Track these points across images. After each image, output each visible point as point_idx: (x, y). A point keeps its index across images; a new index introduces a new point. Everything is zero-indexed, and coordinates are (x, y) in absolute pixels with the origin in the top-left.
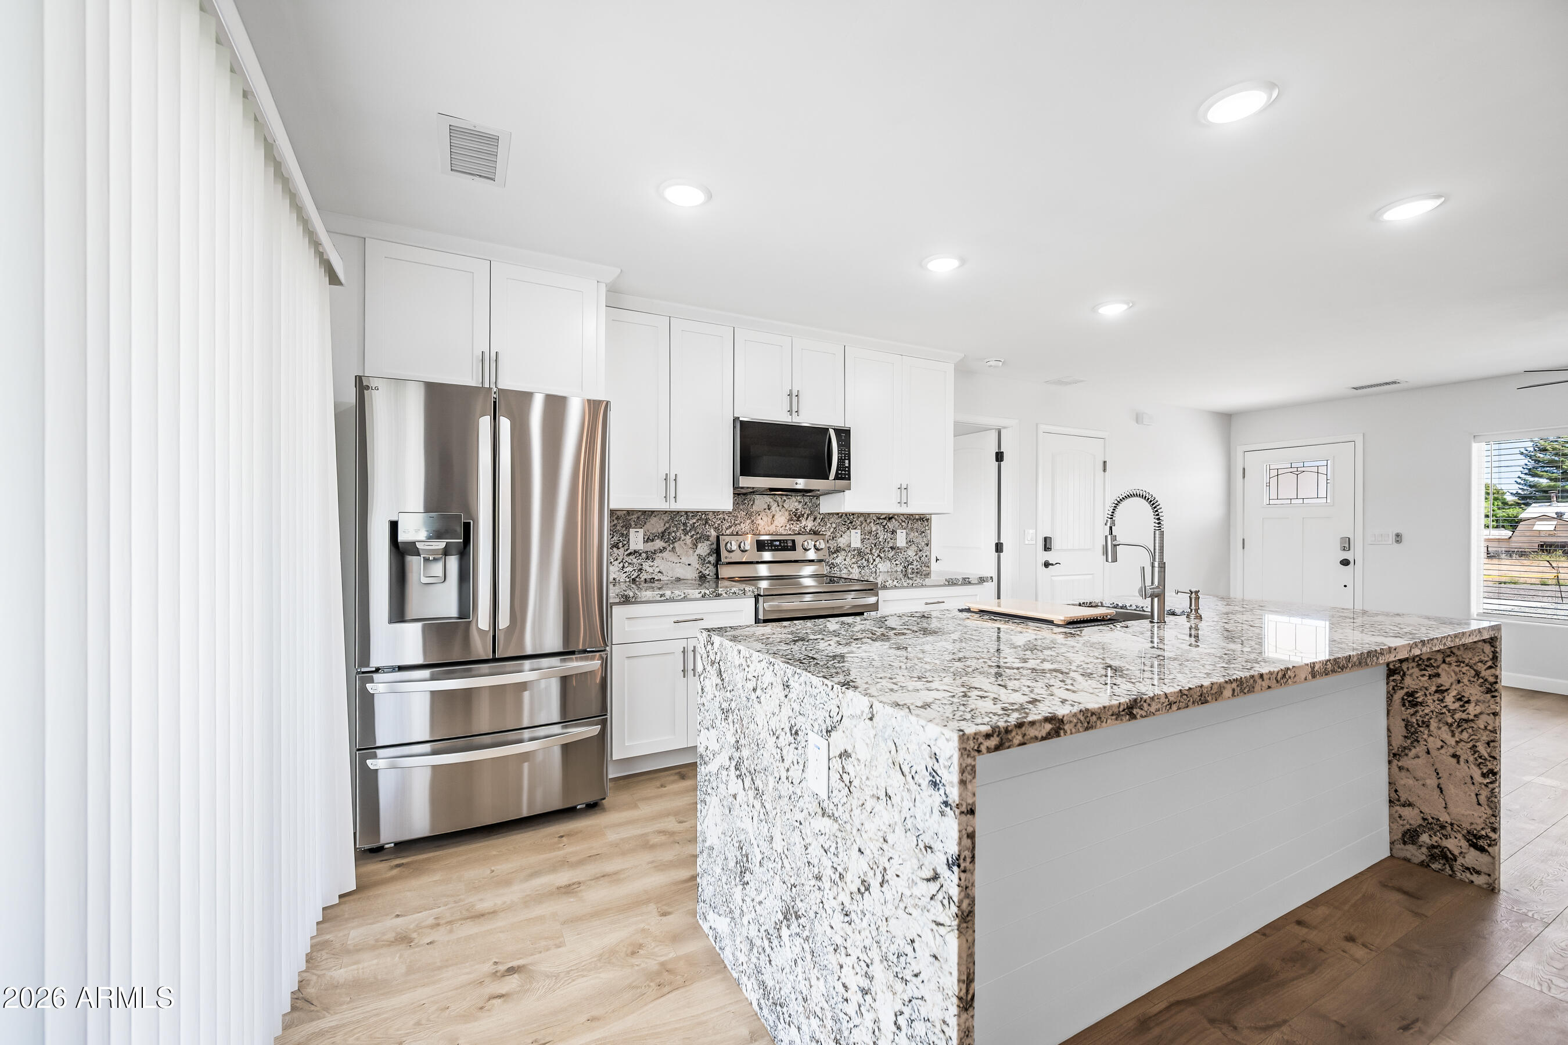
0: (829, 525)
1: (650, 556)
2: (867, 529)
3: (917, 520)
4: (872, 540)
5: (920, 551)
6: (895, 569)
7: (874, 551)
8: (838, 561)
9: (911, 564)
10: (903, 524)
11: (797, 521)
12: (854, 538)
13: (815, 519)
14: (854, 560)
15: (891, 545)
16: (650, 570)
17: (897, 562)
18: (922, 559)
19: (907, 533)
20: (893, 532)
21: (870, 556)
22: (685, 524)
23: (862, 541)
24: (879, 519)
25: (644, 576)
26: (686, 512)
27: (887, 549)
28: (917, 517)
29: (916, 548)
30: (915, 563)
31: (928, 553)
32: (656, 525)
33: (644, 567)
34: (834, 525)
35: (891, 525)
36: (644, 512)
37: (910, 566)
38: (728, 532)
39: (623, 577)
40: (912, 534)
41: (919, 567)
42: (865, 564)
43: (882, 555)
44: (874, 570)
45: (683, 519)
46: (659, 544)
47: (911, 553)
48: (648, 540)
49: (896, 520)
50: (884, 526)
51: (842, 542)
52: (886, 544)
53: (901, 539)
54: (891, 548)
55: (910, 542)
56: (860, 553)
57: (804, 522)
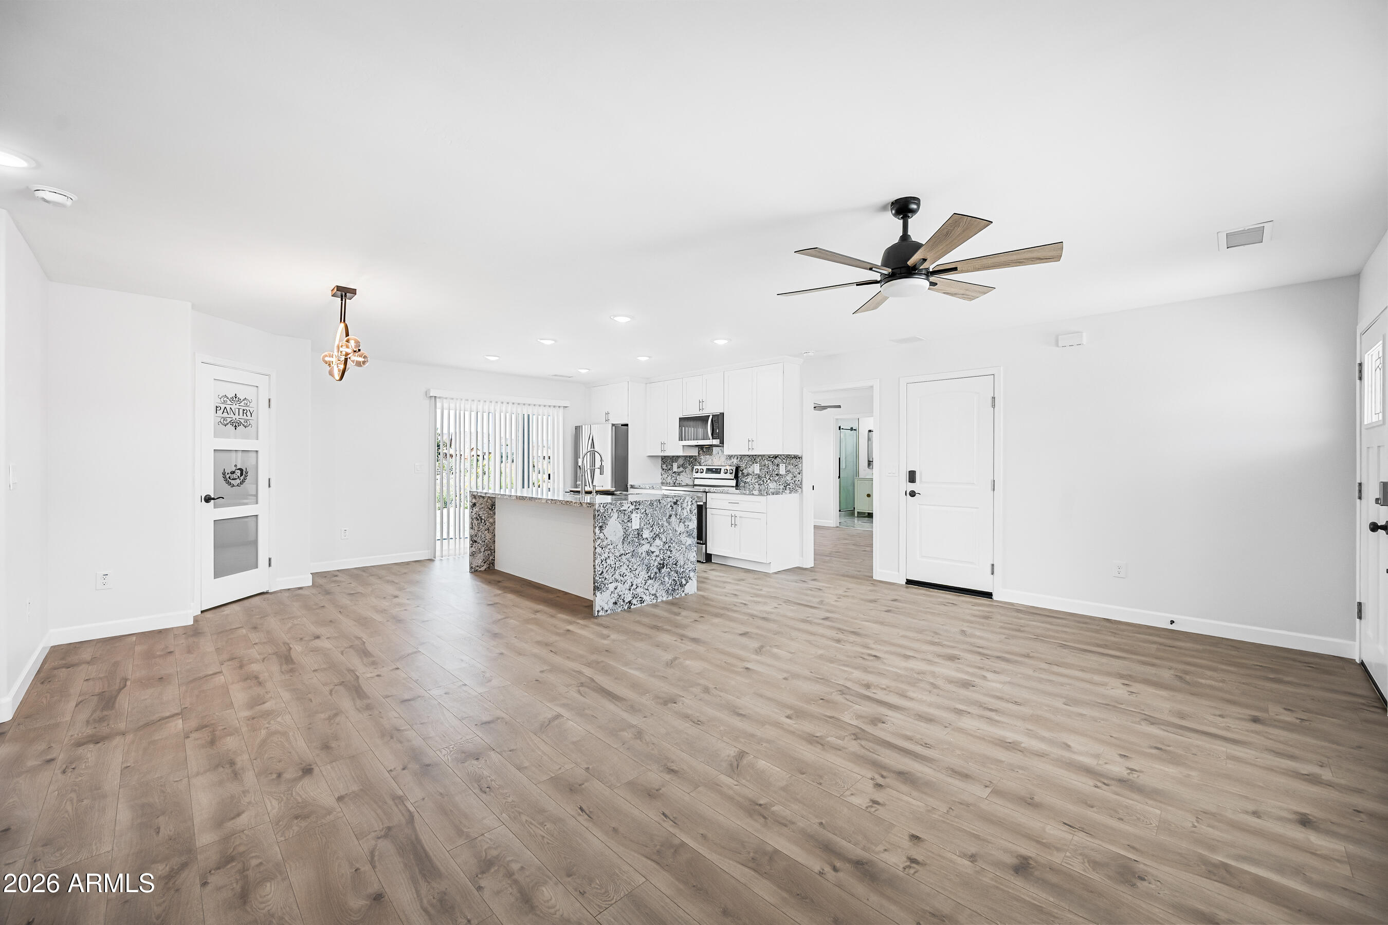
0: (744, 461)
1: (679, 474)
2: (763, 463)
3: (793, 458)
4: (766, 470)
5: (795, 477)
6: (779, 487)
7: (767, 476)
8: (748, 480)
9: (789, 485)
10: (784, 460)
11: (730, 459)
12: (756, 469)
13: (737, 458)
14: (756, 481)
15: (776, 473)
16: (679, 479)
17: (780, 483)
18: (796, 482)
19: (786, 466)
20: (778, 465)
21: (765, 479)
22: (689, 461)
23: (760, 470)
24: (770, 457)
25: (677, 482)
26: (690, 456)
27: (774, 475)
28: (792, 456)
29: (792, 475)
30: (791, 484)
31: (800, 479)
32: (681, 461)
33: (678, 478)
34: (746, 461)
35: (776, 461)
36: (677, 456)
37: (788, 486)
38: (703, 464)
39: (671, 482)
40: (790, 467)
41: (793, 487)
42: (762, 483)
43: (771, 479)
44: (767, 486)
45: (688, 459)
46: (681, 469)
47: (789, 478)
48: (678, 468)
49: (779, 458)
50: (772, 462)
51: (750, 470)
52: (774, 472)
53: (782, 468)
54: (777, 474)
55: (788, 471)
56: (759, 477)
57: (732, 460)
